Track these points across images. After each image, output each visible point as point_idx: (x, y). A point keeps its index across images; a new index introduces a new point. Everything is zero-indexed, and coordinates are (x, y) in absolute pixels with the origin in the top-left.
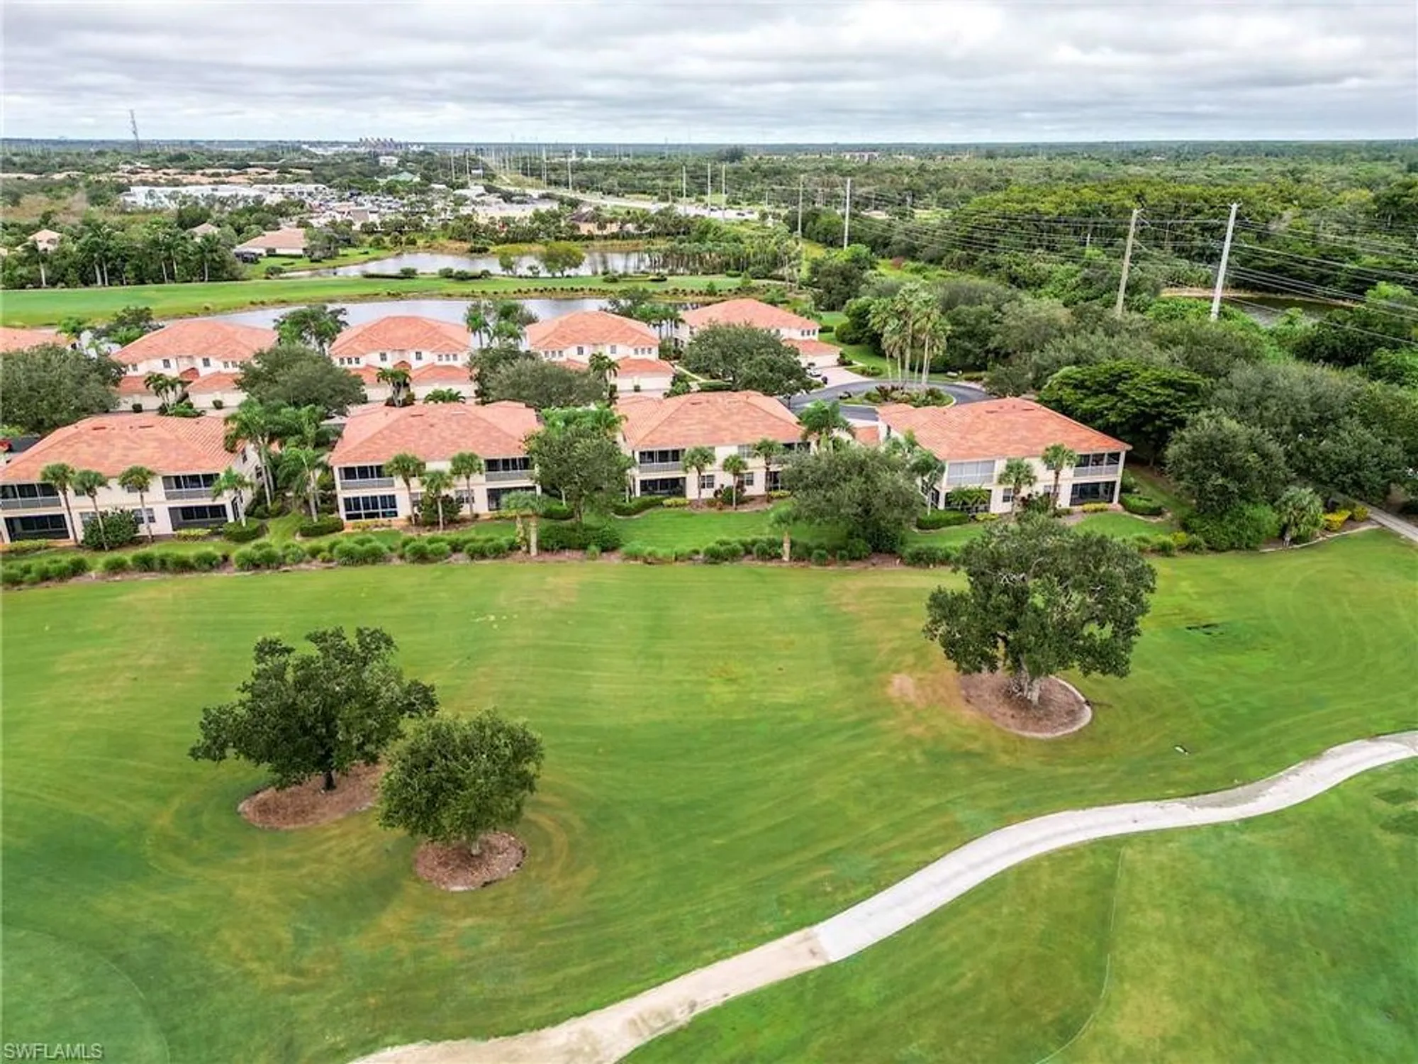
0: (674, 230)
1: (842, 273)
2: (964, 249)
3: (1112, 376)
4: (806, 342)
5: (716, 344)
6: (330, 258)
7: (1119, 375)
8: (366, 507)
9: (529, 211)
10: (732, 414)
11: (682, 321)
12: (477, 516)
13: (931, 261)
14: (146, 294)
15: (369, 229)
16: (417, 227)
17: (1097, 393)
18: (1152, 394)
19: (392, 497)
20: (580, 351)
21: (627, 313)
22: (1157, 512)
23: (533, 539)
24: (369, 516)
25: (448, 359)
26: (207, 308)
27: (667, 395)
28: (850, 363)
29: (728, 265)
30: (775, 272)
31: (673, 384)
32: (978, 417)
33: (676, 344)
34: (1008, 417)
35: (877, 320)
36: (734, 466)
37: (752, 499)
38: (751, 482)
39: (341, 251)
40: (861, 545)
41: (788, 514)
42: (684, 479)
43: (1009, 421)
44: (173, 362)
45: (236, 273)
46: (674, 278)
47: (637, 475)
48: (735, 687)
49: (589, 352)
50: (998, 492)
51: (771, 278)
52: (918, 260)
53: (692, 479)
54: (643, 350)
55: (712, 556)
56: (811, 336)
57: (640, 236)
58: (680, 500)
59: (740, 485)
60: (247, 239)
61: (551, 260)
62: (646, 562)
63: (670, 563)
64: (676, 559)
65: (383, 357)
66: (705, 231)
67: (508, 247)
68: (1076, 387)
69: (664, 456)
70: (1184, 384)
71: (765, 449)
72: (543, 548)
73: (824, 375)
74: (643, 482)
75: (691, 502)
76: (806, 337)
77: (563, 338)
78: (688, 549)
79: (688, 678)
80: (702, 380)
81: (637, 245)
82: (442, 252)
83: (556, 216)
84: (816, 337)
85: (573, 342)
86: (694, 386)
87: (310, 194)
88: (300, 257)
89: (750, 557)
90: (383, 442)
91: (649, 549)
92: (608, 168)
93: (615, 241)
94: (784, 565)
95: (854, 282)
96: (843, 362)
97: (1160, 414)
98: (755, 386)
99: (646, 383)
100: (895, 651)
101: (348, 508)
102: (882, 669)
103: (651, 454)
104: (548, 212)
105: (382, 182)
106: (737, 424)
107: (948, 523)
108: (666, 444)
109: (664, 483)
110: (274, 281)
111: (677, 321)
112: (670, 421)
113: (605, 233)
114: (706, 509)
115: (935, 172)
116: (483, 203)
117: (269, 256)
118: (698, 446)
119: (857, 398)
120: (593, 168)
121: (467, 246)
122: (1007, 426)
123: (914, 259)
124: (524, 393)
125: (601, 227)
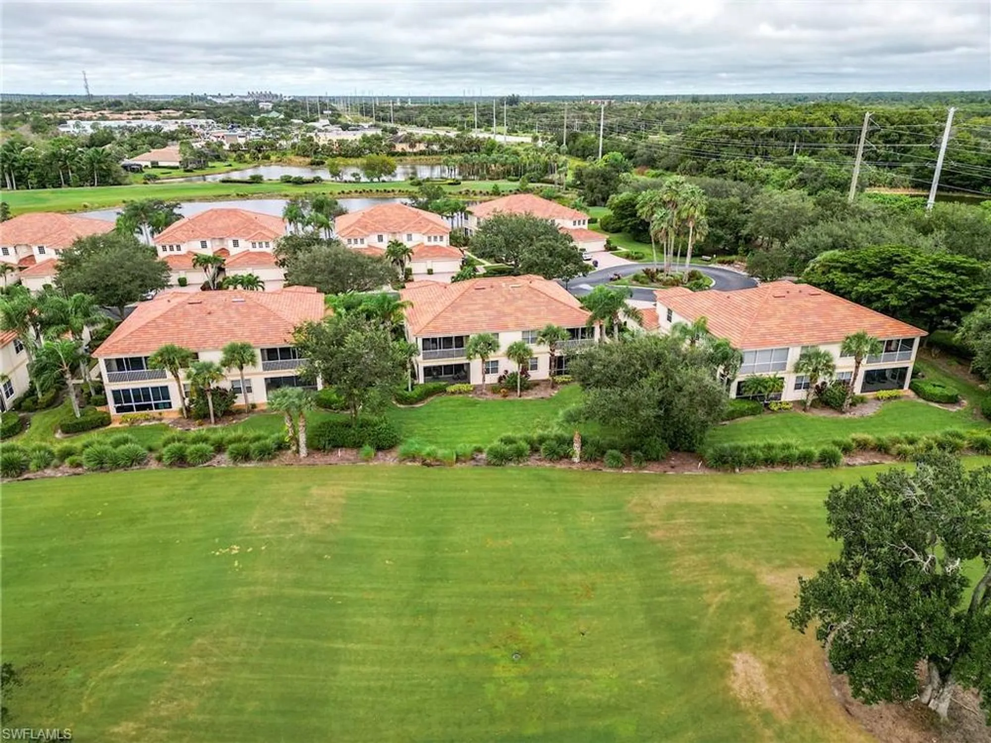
0: (467, 148)
1: (603, 175)
2: (694, 159)
3: (882, 259)
4: (576, 230)
5: (500, 232)
6: (201, 168)
7: (890, 259)
8: (137, 399)
9: (359, 135)
10: (515, 299)
11: (471, 213)
12: (254, 406)
13: (667, 169)
14: (40, 195)
15: (235, 148)
16: (273, 147)
17: (869, 276)
18: (933, 277)
19: (165, 389)
20: (380, 238)
21: (425, 207)
22: (953, 400)
23: (302, 438)
24: (139, 408)
25: (261, 247)
26: (85, 206)
27: (455, 280)
28: (615, 249)
29: (509, 173)
30: (546, 177)
31: (461, 268)
32: (766, 302)
33: (466, 233)
34: (797, 302)
35: (645, 209)
36: (518, 353)
37: (537, 384)
38: (535, 367)
39: (210, 164)
40: (657, 444)
41: (580, 412)
42: (468, 364)
43: (798, 306)
44: (11, 250)
45: (119, 179)
46: (465, 182)
47: (421, 362)
48: (525, 667)
49: (386, 238)
50: (790, 380)
51: (543, 182)
52: (657, 168)
53: (476, 366)
54: (435, 238)
55: (495, 457)
56: (582, 226)
57: (441, 153)
58: (463, 387)
59: (524, 371)
60: (137, 155)
61: (371, 169)
62: (424, 463)
63: (451, 465)
64: (458, 460)
65: (204, 245)
66: (492, 147)
67: (339, 160)
68: (844, 270)
69: (447, 342)
70: (963, 268)
71: (550, 335)
72: (314, 447)
73: (594, 259)
74: (425, 368)
75: (476, 388)
76: (577, 226)
77: (365, 227)
78: (469, 448)
79: (465, 651)
80: (488, 264)
81: (440, 159)
82: (289, 165)
83: (379, 139)
84: (586, 227)
85: (375, 231)
86: (481, 270)
87: (201, 126)
88: (177, 168)
89: (536, 456)
90: (155, 332)
91: (428, 449)
92: (421, 110)
93: (422, 157)
94: (574, 467)
95: (612, 183)
96: (609, 248)
97: (944, 299)
98: (535, 269)
99: (439, 266)
100: (725, 607)
101: (117, 400)
102: (713, 641)
103: (434, 340)
104: (373, 136)
105: (256, 118)
106: (519, 309)
107: (742, 414)
108: (449, 331)
109: (449, 369)
110: (151, 185)
111: (467, 214)
112: (454, 306)
113: (415, 150)
114: (490, 396)
115: (659, 110)
116: (326, 130)
117: (153, 167)
118: (482, 333)
119: (626, 279)
120: (412, 109)
121: (308, 160)
122: (797, 311)
123: (653, 167)
124: (318, 278)
125: (412, 146)
